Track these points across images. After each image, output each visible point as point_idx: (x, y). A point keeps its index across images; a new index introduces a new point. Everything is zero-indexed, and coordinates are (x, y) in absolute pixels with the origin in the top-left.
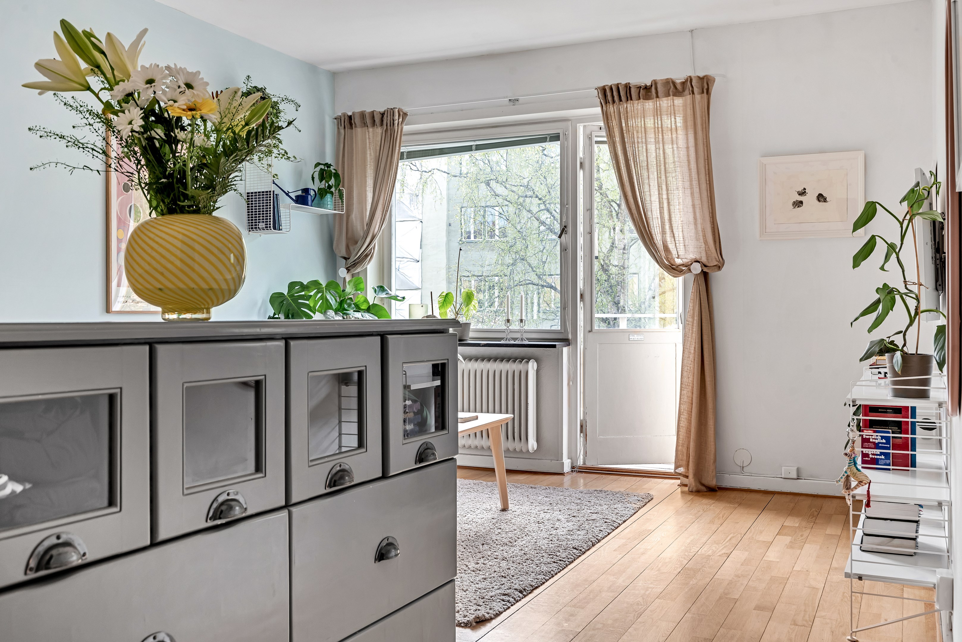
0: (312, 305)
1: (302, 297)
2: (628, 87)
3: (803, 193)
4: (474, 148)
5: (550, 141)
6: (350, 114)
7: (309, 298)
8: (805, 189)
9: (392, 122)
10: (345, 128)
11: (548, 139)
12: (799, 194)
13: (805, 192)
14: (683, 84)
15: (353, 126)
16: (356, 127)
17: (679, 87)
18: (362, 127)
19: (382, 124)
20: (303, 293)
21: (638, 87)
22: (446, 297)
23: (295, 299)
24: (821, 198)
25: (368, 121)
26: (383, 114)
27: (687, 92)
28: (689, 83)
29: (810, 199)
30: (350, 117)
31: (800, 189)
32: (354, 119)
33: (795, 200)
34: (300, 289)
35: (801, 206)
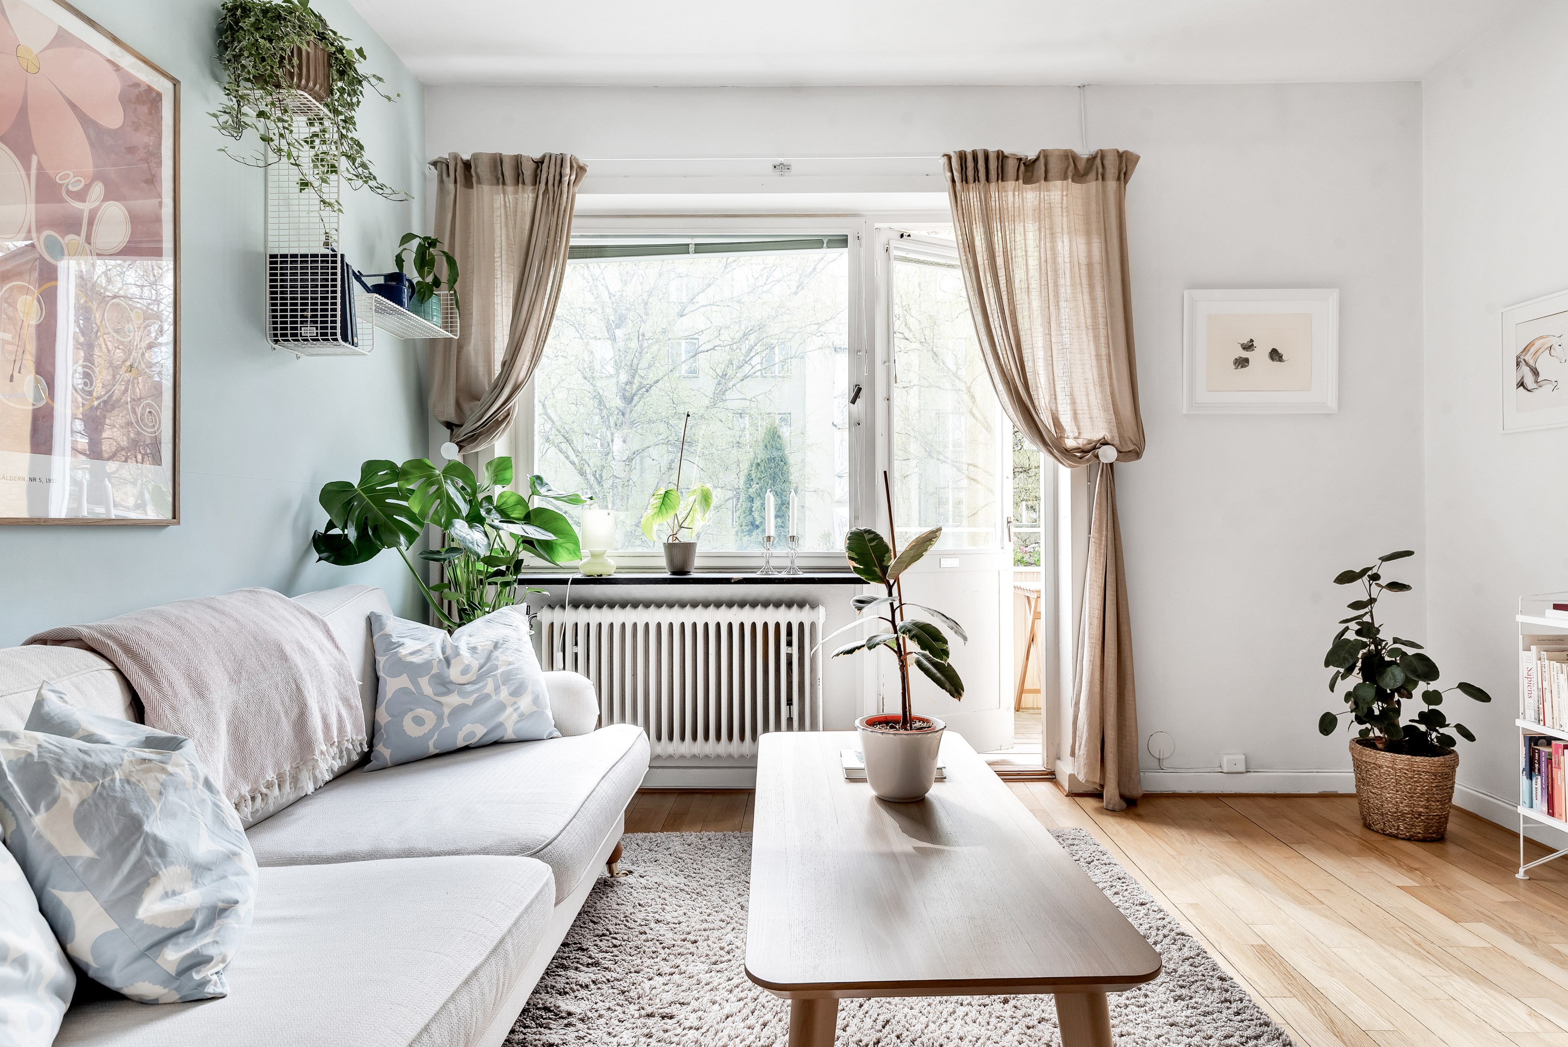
0: (416, 510)
1: (394, 493)
2: (1002, 157)
3: (1249, 346)
4: (692, 248)
5: (828, 247)
6: (466, 157)
7: (406, 495)
8: (1252, 341)
9: (557, 178)
10: (456, 182)
11: (825, 245)
12: (1244, 349)
13: (1252, 345)
14: (1092, 159)
15: (474, 180)
16: (479, 182)
17: (1081, 166)
18: (492, 184)
19: (536, 181)
20: (395, 485)
21: (1018, 159)
22: (666, 498)
23: (379, 498)
24: (1275, 355)
25: (508, 172)
26: (539, 163)
27: (1093, 175)
28: (1098, 160)
29: (1259, 357)
30: (467, 165)
31: (1245, 341)
32: (476, 167)
33: (1237, 357)
34: (387, 477)
35: (1246, 366)
